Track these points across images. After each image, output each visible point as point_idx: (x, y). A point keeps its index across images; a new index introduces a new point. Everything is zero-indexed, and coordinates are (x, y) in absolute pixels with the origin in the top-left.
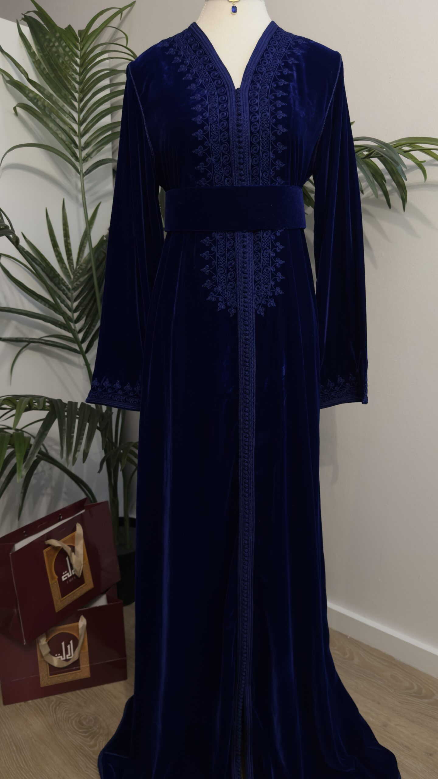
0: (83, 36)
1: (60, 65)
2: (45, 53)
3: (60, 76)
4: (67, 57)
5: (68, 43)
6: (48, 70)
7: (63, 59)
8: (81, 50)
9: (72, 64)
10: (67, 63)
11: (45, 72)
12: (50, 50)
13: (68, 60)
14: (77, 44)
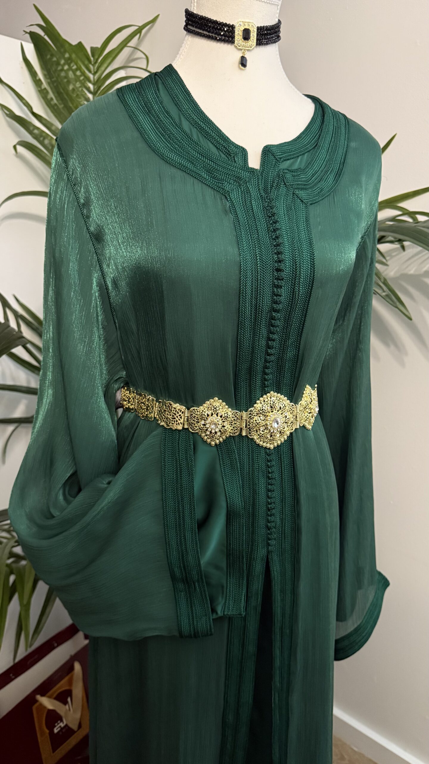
1: (71, 93)
2: (53, 80)
3: (70, 107)
4: (78, 83)
5: (79, 66)
6: (57, 101)
7: (74, 85)
8: (94, 74)
9: (84, 92)
10: (78, 91)
11: (52, 103)
12: (59, 75)
13: (80, 87)
14: (89, 67)
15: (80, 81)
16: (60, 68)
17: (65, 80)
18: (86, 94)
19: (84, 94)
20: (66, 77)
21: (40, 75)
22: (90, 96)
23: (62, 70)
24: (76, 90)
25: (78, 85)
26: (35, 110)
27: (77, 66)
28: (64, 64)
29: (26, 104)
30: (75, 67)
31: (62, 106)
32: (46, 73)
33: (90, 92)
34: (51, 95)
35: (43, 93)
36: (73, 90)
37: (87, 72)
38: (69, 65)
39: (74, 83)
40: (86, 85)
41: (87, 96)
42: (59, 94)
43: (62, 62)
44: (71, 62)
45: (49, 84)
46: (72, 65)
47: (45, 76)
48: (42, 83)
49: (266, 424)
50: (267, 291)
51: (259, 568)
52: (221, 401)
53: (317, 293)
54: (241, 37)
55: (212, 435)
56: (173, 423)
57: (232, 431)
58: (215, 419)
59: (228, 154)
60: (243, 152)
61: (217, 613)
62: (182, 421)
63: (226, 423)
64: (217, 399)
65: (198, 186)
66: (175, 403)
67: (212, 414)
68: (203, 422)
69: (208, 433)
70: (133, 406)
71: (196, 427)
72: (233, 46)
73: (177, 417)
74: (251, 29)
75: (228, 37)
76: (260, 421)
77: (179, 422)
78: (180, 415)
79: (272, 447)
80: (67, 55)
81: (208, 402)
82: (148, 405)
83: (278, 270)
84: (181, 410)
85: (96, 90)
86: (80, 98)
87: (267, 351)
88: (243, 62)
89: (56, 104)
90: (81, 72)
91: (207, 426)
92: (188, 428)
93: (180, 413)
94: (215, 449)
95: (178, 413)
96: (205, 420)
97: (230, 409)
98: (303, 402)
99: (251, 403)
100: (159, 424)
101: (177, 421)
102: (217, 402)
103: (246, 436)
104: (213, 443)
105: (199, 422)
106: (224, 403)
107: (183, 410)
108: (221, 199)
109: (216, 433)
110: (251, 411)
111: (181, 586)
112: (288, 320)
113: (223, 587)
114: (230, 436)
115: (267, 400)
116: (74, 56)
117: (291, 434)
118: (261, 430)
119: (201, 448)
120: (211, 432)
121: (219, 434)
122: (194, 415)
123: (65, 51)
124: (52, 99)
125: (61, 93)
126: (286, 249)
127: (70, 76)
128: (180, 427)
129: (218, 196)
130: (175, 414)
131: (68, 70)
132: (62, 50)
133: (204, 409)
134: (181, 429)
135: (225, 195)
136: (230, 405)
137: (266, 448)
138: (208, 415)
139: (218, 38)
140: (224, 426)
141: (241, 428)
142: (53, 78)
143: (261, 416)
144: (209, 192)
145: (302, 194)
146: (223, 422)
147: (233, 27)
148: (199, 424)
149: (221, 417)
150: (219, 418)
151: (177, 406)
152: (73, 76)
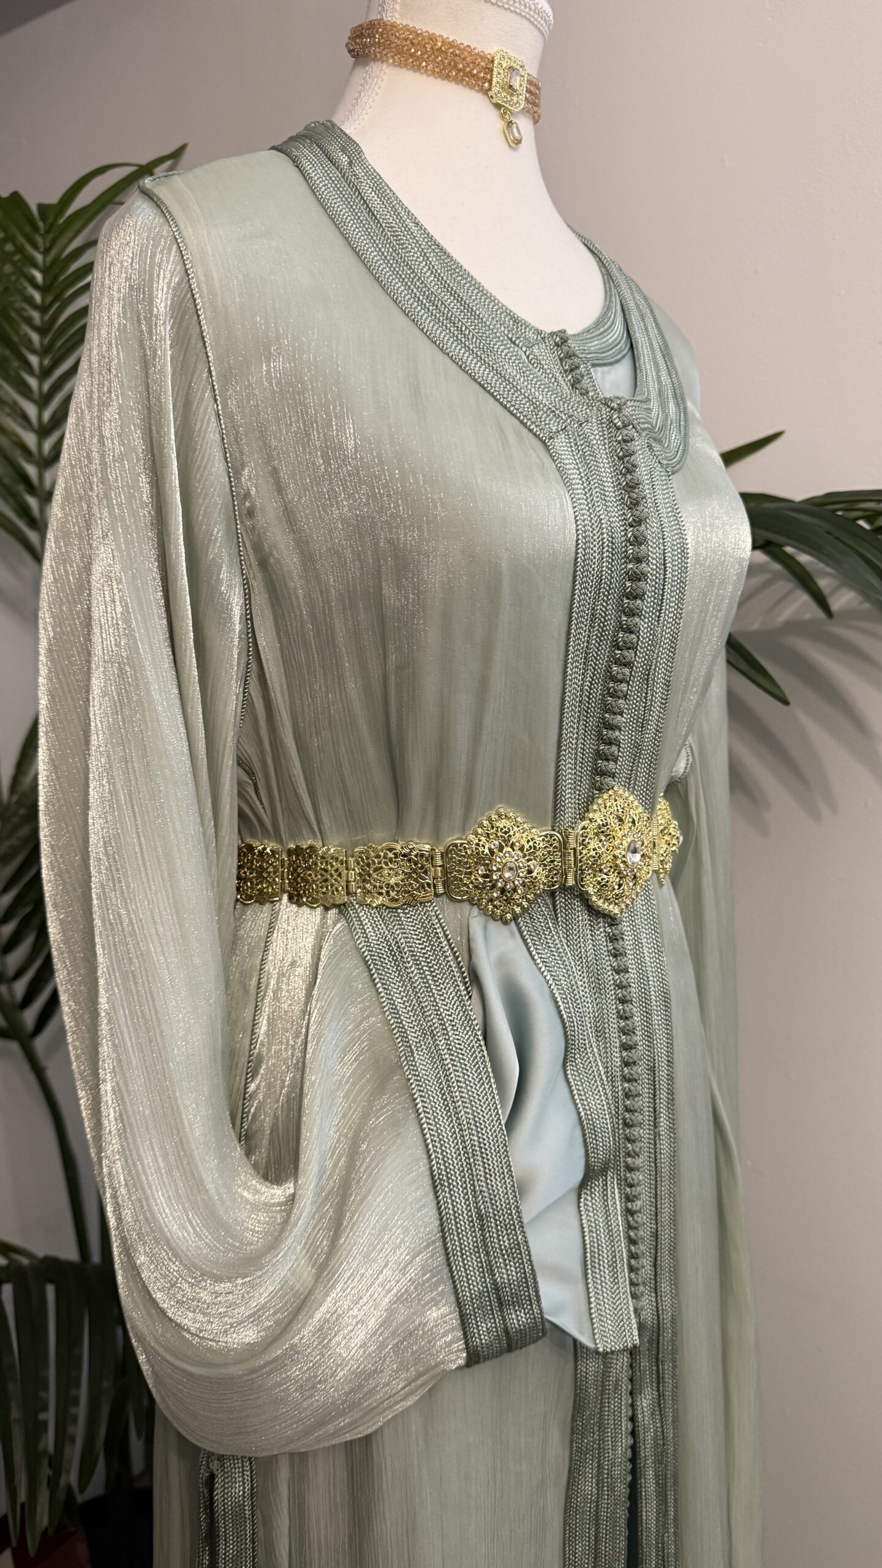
0: (50, 221)
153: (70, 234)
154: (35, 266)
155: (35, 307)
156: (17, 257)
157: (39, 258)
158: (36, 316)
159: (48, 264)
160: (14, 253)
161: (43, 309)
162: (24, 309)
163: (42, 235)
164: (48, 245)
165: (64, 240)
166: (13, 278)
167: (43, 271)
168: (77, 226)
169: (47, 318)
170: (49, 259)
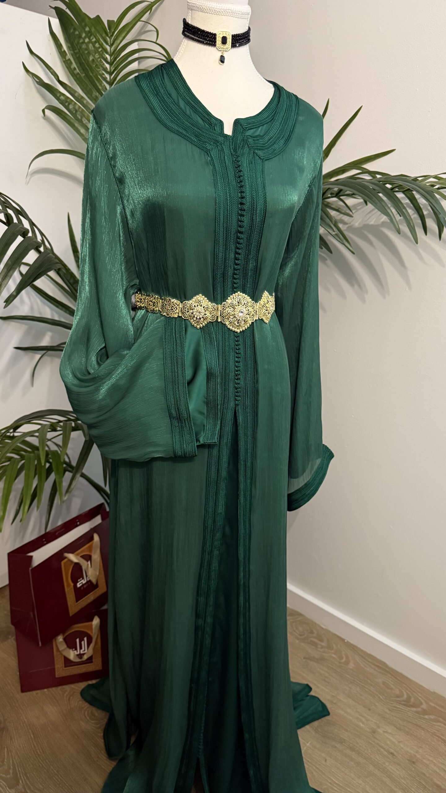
0: (113, 30)
1: (91, 63)
2: (75, 51)
3: (91, 76)
4: (97, 54)
5: (97, 38)
6: (79, 70)
7: (94, 56)
8: (111, 46)
9: (102, 62)
10: (97, 61)
11: (75, 72)
12: (81, 47)
13: (99, 58)
14: (107, 39)
15: (99, 52)
16: (81, 41)
17: (86, 52)
18: (104, 64)
19: (102, 64)
20: (87, 49)
21: (65, 47)
22: (108, 66)
23: (84, 42)
24: (95, 60)
25: (97, 56)
26: (61, 79)
27: (96, 38)
28: (85, 37)
29: (54, 73)
30: (94, 40)
31: (84, 75)
32: (69, 45)
33: (107, 62)
34: (74, 65)
35: (67, 64)
36: (93, 60)
37: (104, 44)
38: (89, 39)
39: (94, 54)
40: (104, 56)
41: (105, 66)
42: (81, 64)
43: (84, 35)
44: (91, 35)
45: (72, 55)
46: (91, 38)
47: (69, 48)
48: (66, 54)
49: (235, 314)
50: (235, 219)
51: (229, 416)
52: (204, 296)
53: (269, 221)
54: (220, 42)
55: (198, 321)
56: (171, 313)
57: (211, 318)
58: (200, 309)
59: (210, 124)
60: (221, 123)
61: (200, 442)
62: (177, 311)
63: (207, 312)
64: (201, 295)
65: (189, 145)
66: (173, 299)
67: (198, 305)
68: (191, 311)
69: (195, 319)
70: (144, 305)
71: (187, 315)
72: (215, 48)
73: (174, 308)
74: (228, 37)
75: (212, 42)
76: (230, 311)
77: (176, 312)
78: (176, 307)
79: (239, 331)
80: (87, 29)
81: (195, 298)
82: (154, 302)
83: (242, 204)
84: (177, 304)
85: (112, 61)
86: (99, 68)
87: (235, 261)
88: (222, 60)
89: (78, 73)
90: (99, 44)
91: (194, 314)
92: (181, 316)
93: (177, 306)
94: (200, 331)
95: (175, 306)
96: (193, 310)
97: (210, 303)
98: (262, 302)
99: (224, 298)
100: (162, 314)
101: (174, 311)
102: (200, 297)
103: (221, 322)
104: (198, 327)
105: (188, 312)
106: (206, 298)
107: (178, 304)
108: (205, 155)
109: (200, 318)
110: (224, 304)
111: (176, 423)
112: (249, 239)
113: (204, 426)
114: (210, 322)
115: (235, 297)
116: (93, 30)
117: (252, 323)
118: (231, 318)
119: (190, 329)
120: (197, 319)
121: (202, 319)
122: (185, 306)
123: (86, 25)
124: (75, 69)
125: (83, 63)
126: (247, 190)
127: (90, 48)
128: (176, 316)
129: (203, 153)
130: (173, 307)
131: (88, 43)
132: (83, 24)
133: (192, 302)
134: (177, 317)
135: (207, 152)
136: (210, 300)
137: (234, 331)
138: (195, 306)
139: (205, 43)
140: (205, 314)
141: (217, 317)
142: (76, 50)
143: (231, 308)
144: (196, 150)
145: (260, 153)
146: (205, 311)
147: (215, 35)
148: (189, 313)
149: (204, 307)
150: (203, 308)
151: (174, 301)
152: (93, 48)
153: (121, 38)
154: (107, 53)
155: (107, 72)
156: (100, 50)
157: (108, 48)
158: (107, 76)
159: (112, 52)
160: (99, 48)
161: (110, 73)
162: (103, 74)
163: (109, 37)
164: (112, 43)
165: (119, 41)
166: (99, 60)
167: (111, 56)
168: (123, 35)
169: (112, 77)
170: (113, 48)
